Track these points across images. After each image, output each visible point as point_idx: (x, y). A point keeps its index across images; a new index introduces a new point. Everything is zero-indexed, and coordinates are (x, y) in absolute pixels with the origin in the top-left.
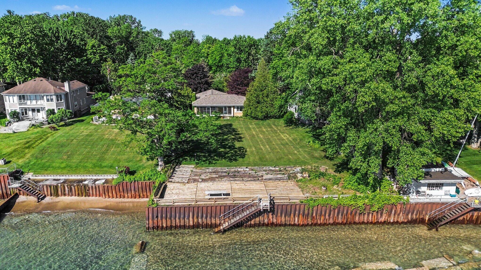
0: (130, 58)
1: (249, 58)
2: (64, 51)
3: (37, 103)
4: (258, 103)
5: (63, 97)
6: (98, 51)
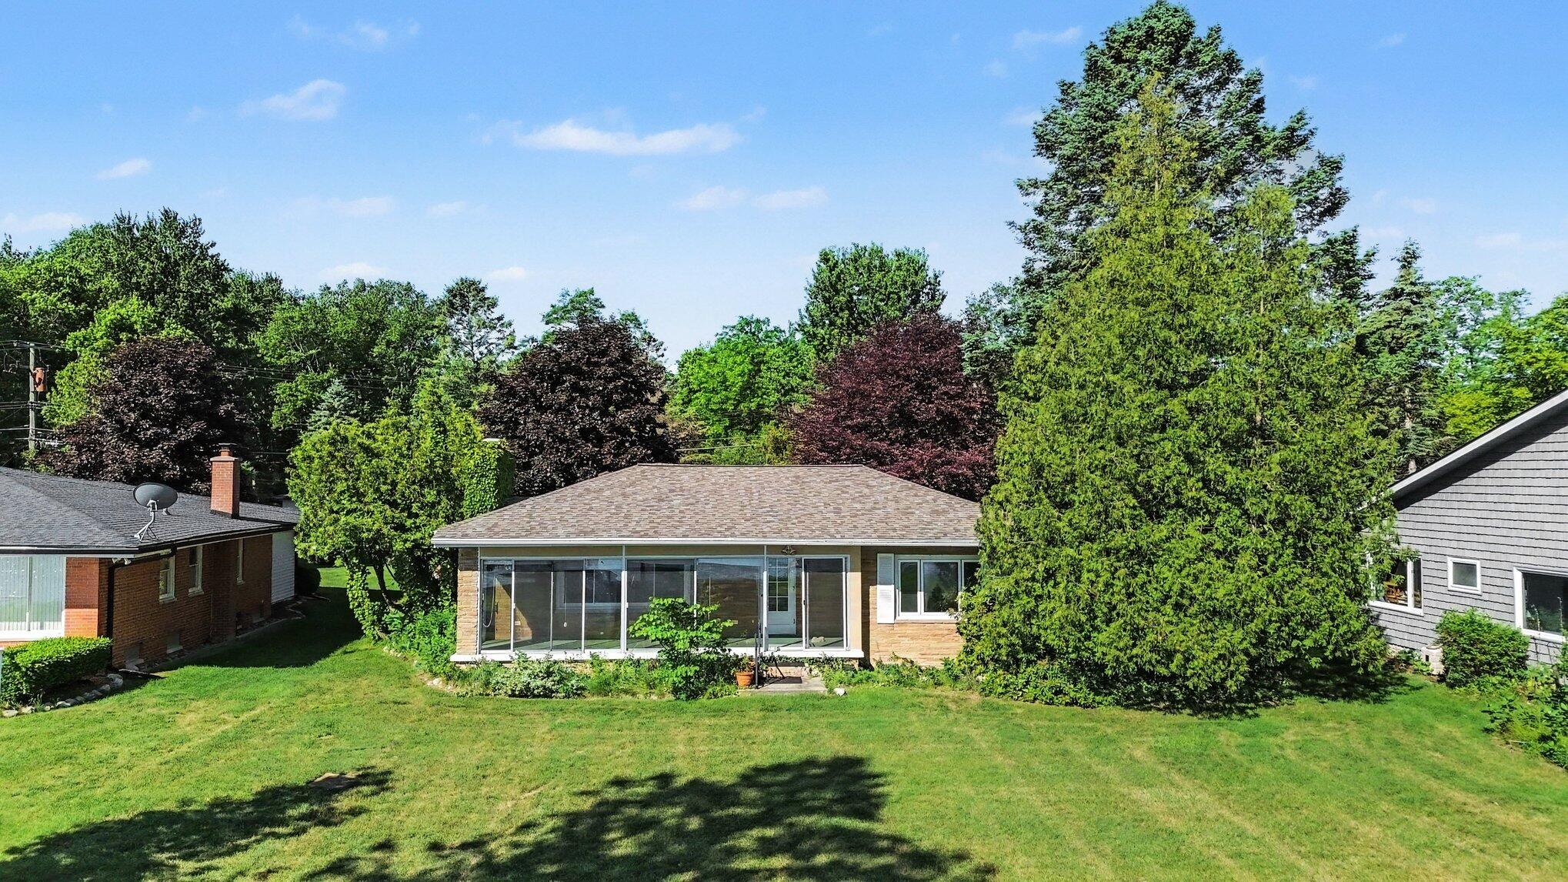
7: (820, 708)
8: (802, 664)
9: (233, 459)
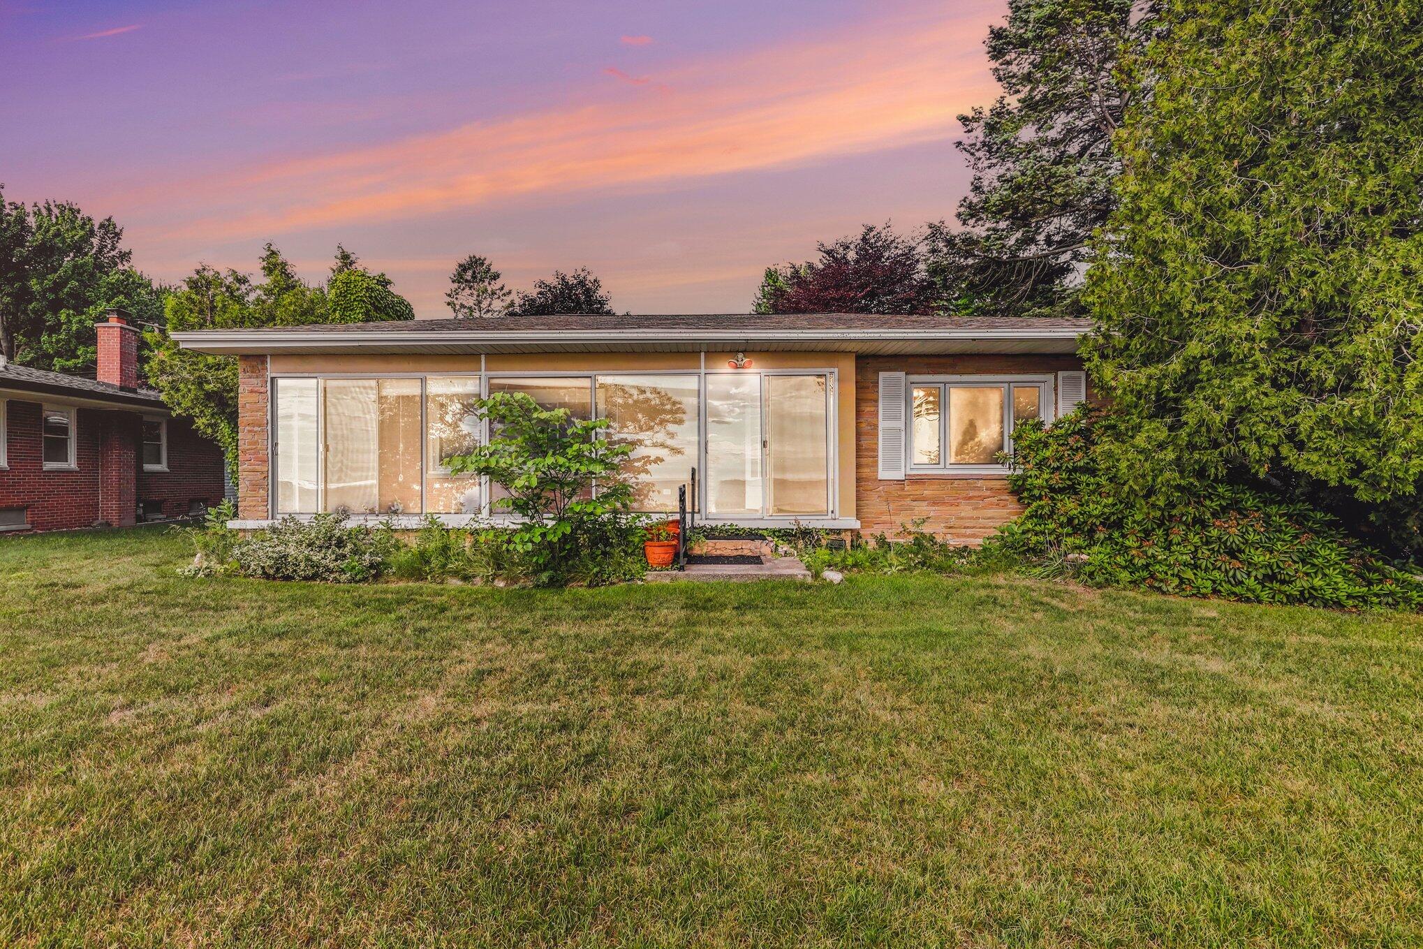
7: (802, 604)
8: (763, 538)
9: (119, 325)
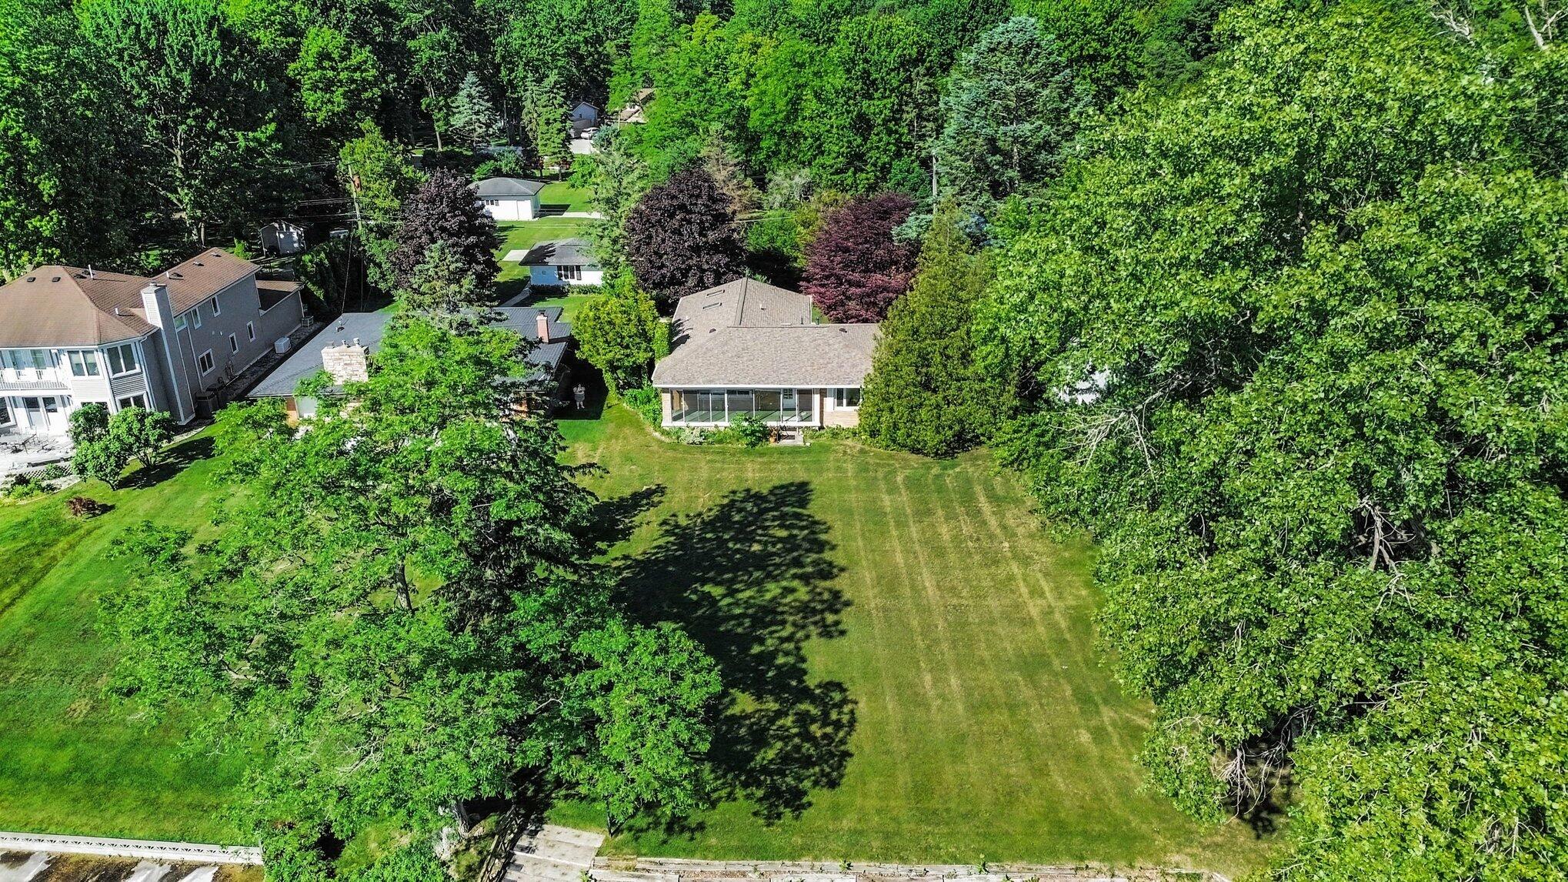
0: (462, 93)
1: (901, 111)
2: (187, 107)
3: (40, 375)
4: (927, 385)
5: (138, 353)
6: (343, 76)
7: (800, 451)
8: (795, 430)
